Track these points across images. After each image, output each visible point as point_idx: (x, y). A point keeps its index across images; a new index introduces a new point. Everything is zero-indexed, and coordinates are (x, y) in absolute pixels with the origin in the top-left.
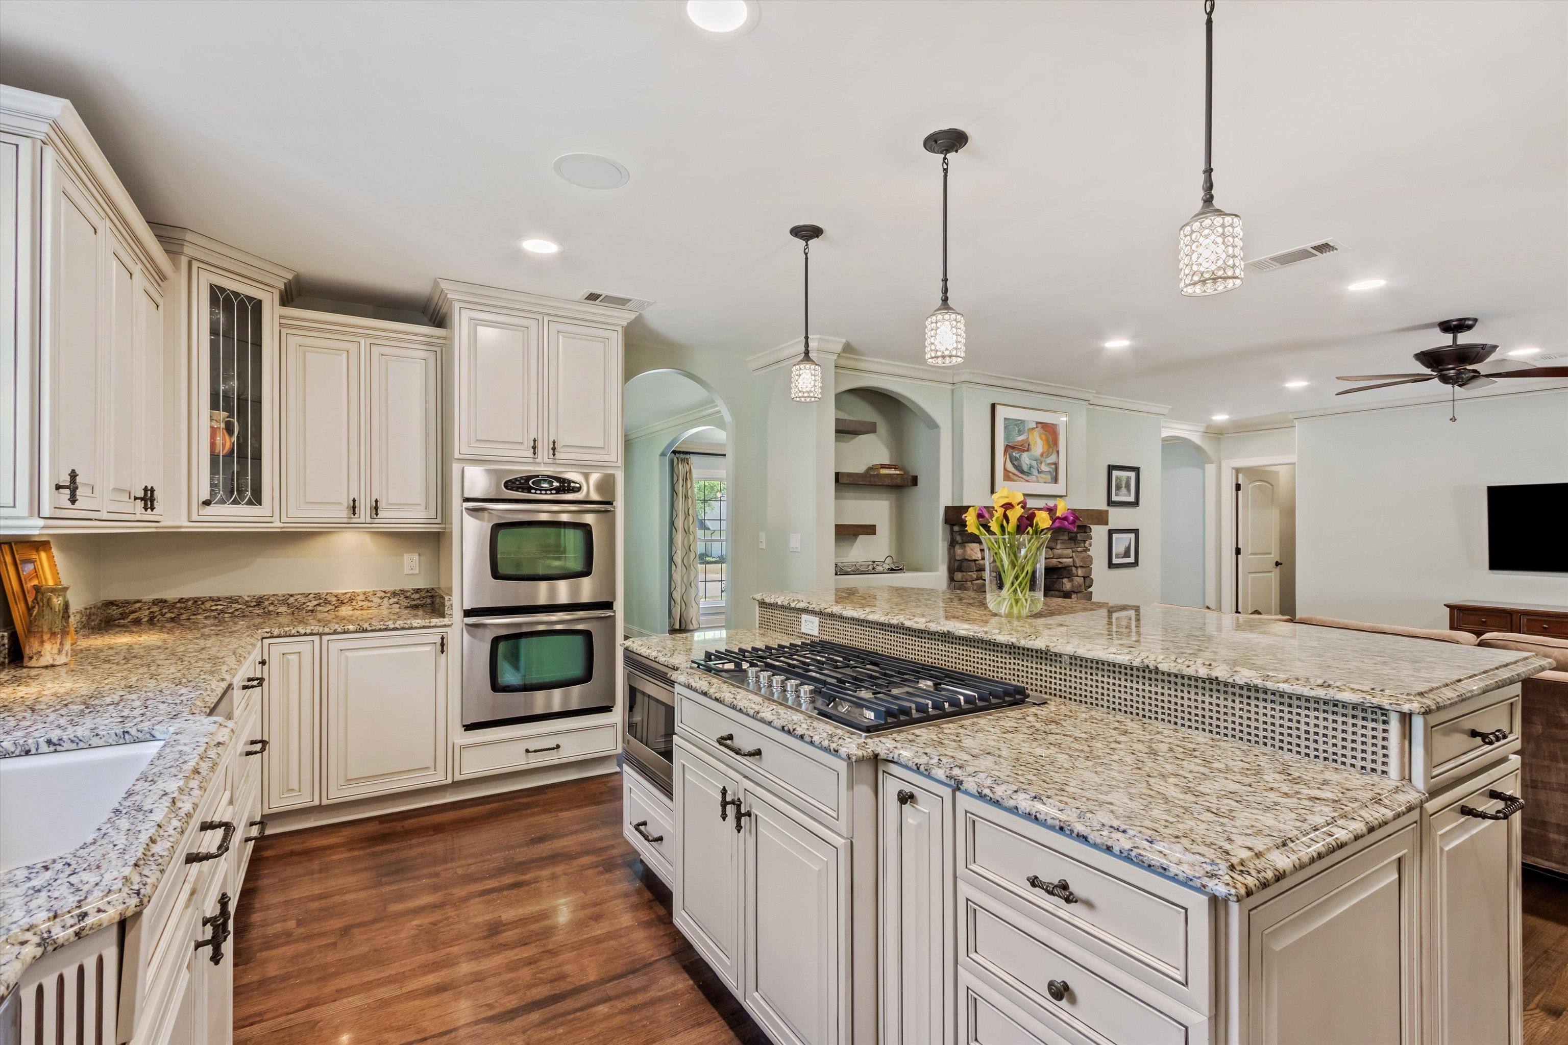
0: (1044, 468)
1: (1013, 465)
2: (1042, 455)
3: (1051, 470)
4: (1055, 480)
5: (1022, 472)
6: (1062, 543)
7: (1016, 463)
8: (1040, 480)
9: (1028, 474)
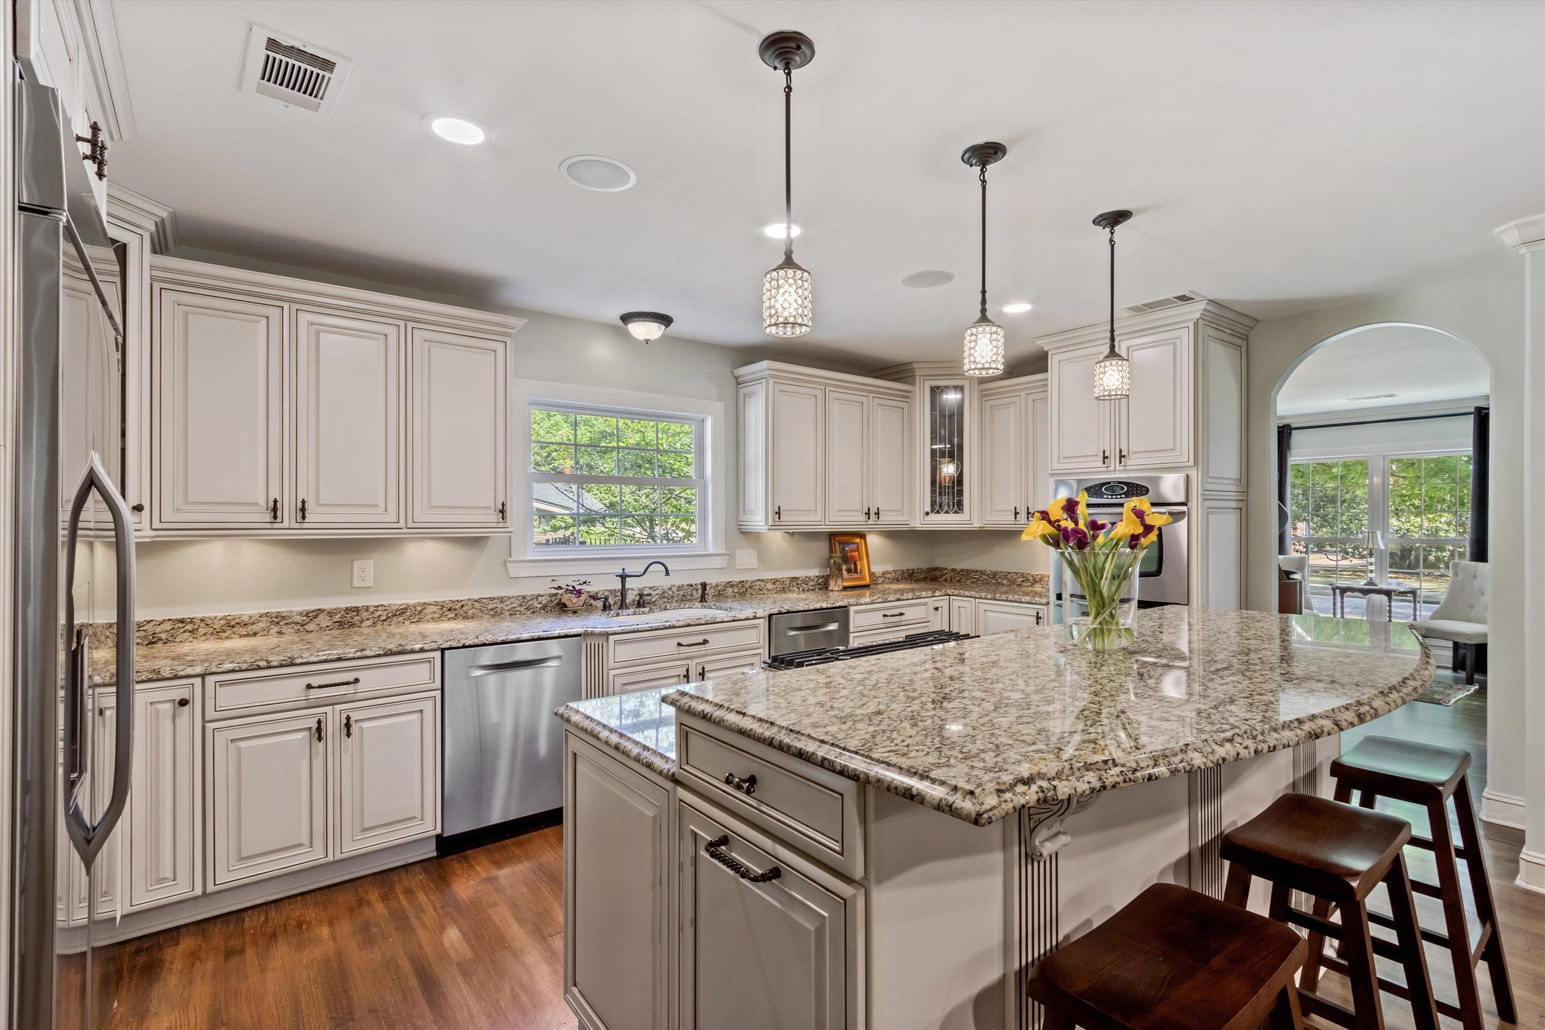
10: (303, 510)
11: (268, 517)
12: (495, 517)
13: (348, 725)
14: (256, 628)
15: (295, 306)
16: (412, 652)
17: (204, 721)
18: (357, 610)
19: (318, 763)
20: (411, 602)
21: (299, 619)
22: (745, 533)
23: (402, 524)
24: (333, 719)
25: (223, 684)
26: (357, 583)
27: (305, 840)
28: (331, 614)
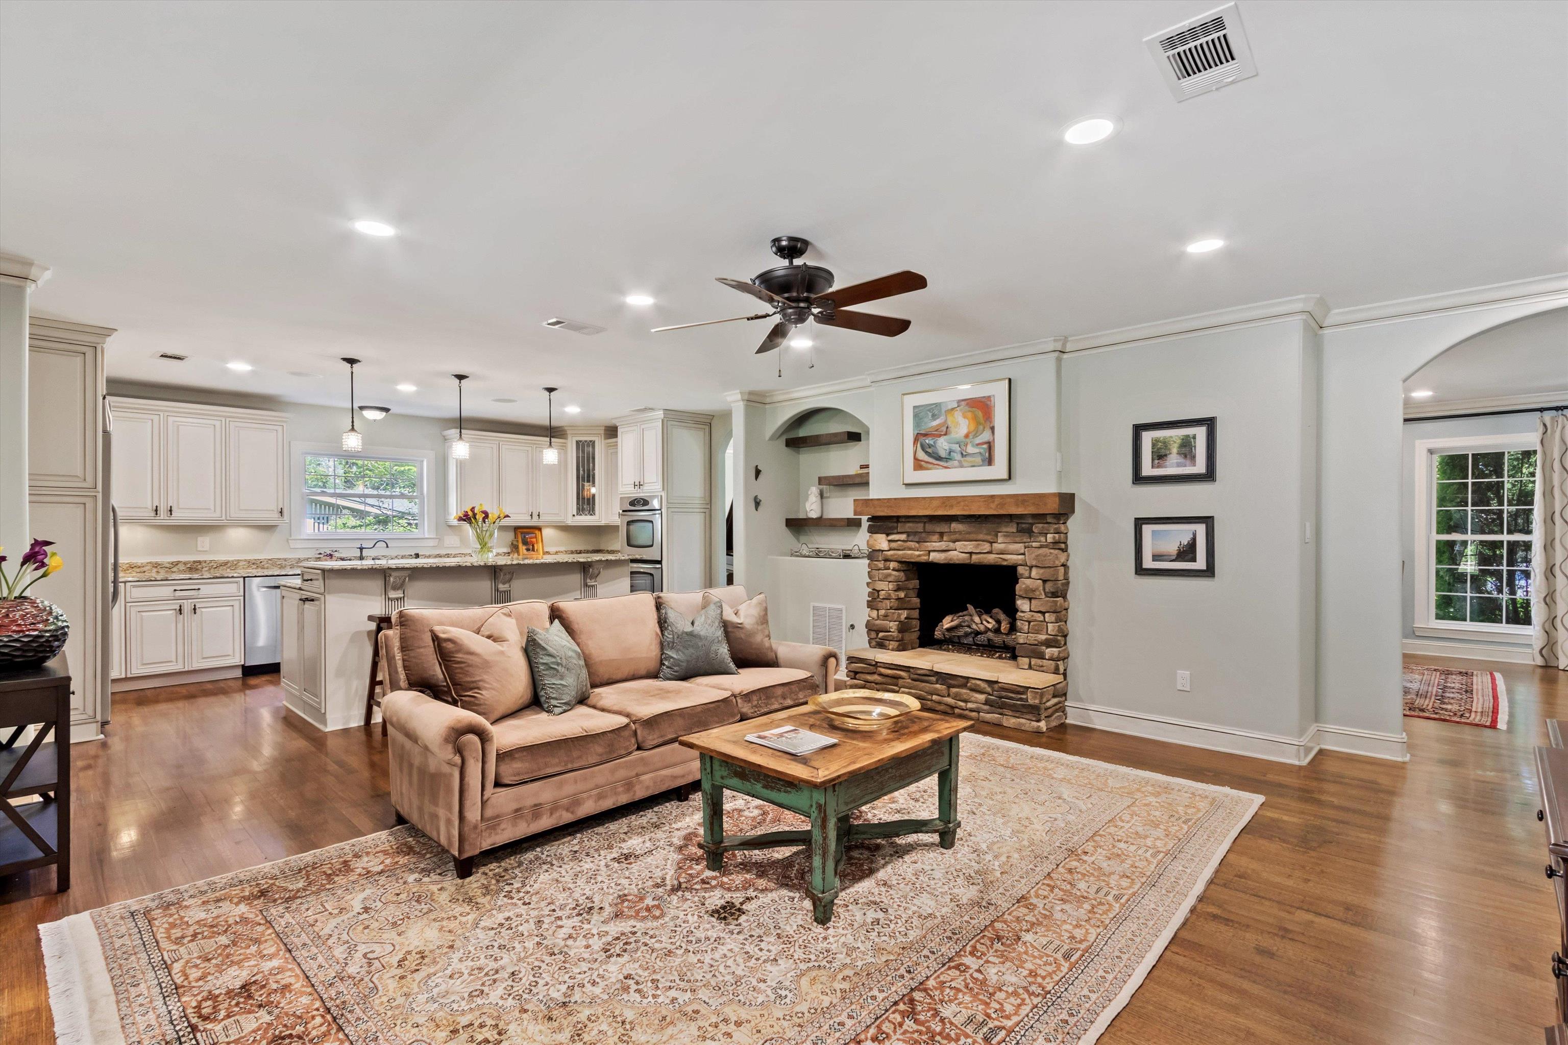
0: (970, 449)
1: (926, 452)
2: (967, 436)
3: (982, 451)
4: (990, 461)
5: (939, 458)
6: (1005, 536)
7: (930, 450)
8: (965, 464)
9: (947, 459)
10: (171, 511)
11: (153, 514)
12: (277, 515)
13: (195, 609)
14: (144, 569)
15: (167, 414)
16: (228, 577)
17: (126, 602)
18: (200, 562)
19: (180, 626)
20: (230, 559)
21: (168, 565)
22: (450, 526)
23: (224, 518)
24: (187, 606)
25: (134, 586)
26: (200, 549)
27: (174, 659)
28: (185, 563)
